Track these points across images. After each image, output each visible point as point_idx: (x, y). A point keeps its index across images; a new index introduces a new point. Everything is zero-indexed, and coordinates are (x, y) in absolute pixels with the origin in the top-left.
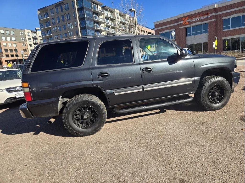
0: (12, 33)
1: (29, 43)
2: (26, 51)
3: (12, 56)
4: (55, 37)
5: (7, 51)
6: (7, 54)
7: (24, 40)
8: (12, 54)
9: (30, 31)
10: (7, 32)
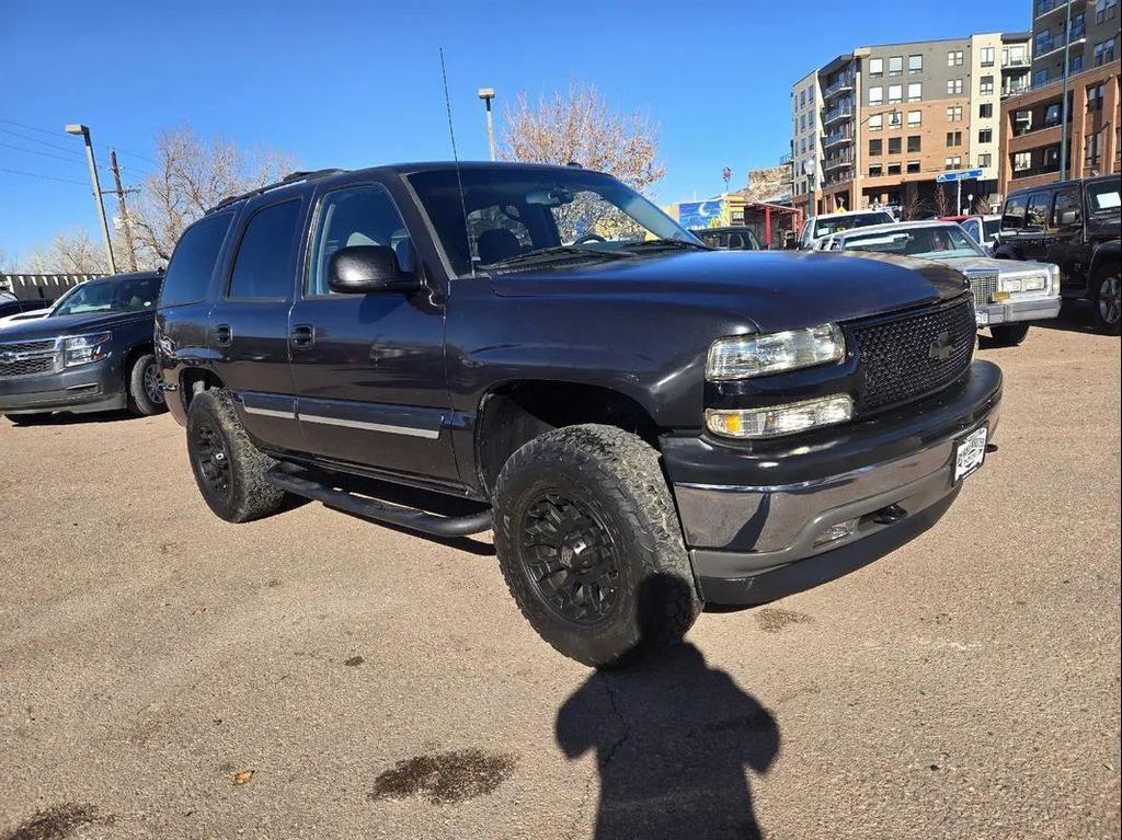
0: (915, 63)
1: (978, 100)
2: (958, 143)
3: (895, 170)
4: (1100, 48)
5: (880, 147)
6: (875, 161)
7: (959, 91)
8: (895, 159)
9: (996, 38)
10: (896, 64)
